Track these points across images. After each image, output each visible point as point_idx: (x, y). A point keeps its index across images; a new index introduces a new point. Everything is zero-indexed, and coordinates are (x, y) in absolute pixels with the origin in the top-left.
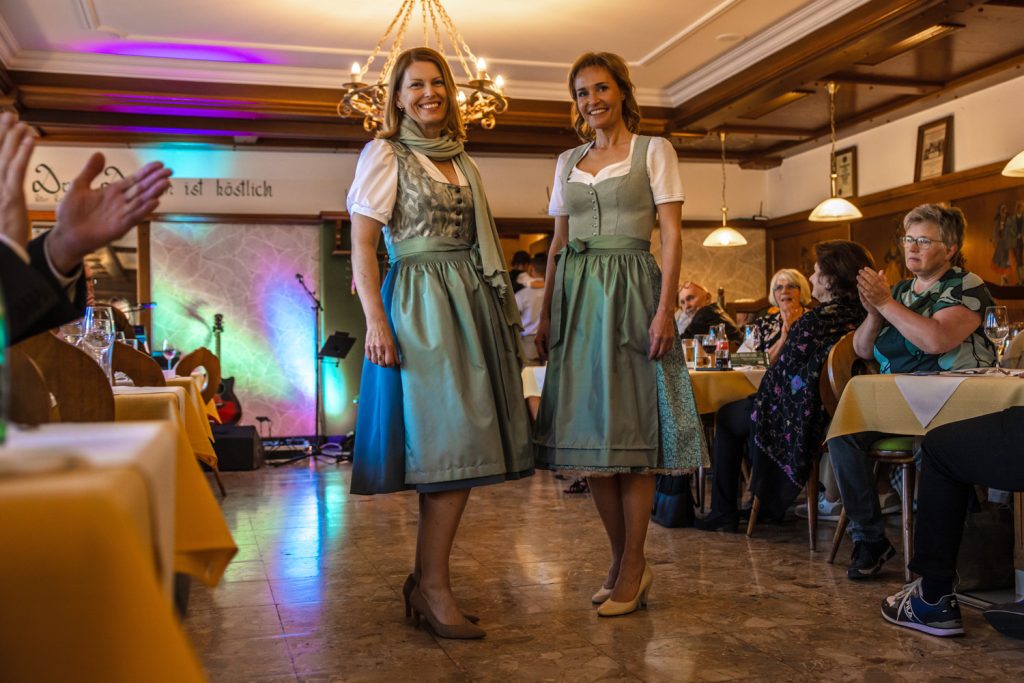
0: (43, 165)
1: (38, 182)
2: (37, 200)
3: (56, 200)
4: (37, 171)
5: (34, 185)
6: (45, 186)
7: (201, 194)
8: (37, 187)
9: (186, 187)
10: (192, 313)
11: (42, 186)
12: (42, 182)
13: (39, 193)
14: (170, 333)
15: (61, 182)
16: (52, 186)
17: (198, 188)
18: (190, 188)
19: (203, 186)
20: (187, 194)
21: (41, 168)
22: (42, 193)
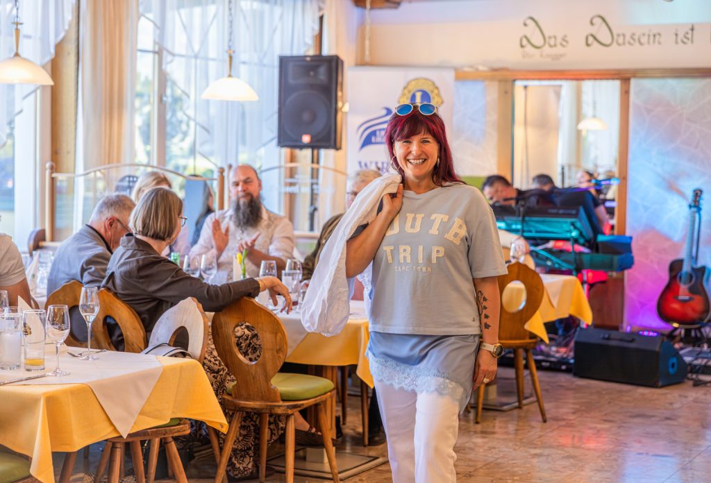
0: (532, 18)
1: (526, 37)
2: (524, 57)
3: (541, 55)
4: (525, 25)
5: (521, 40)
6: (533, 41)
7: (692, 42)
8: (525, 42)
9: (676, 35)
10: (671, 186)
11: (529, 41)
12: (529, 36)
13: (526, 49)
14: (646, 208)
15: (547, 35)
16: (537, 40)
17: (689, 36)
18: (681, 36)
19: (695, 32)
20: (677, 42)
21: (530, 22)
22: (529, 48)
